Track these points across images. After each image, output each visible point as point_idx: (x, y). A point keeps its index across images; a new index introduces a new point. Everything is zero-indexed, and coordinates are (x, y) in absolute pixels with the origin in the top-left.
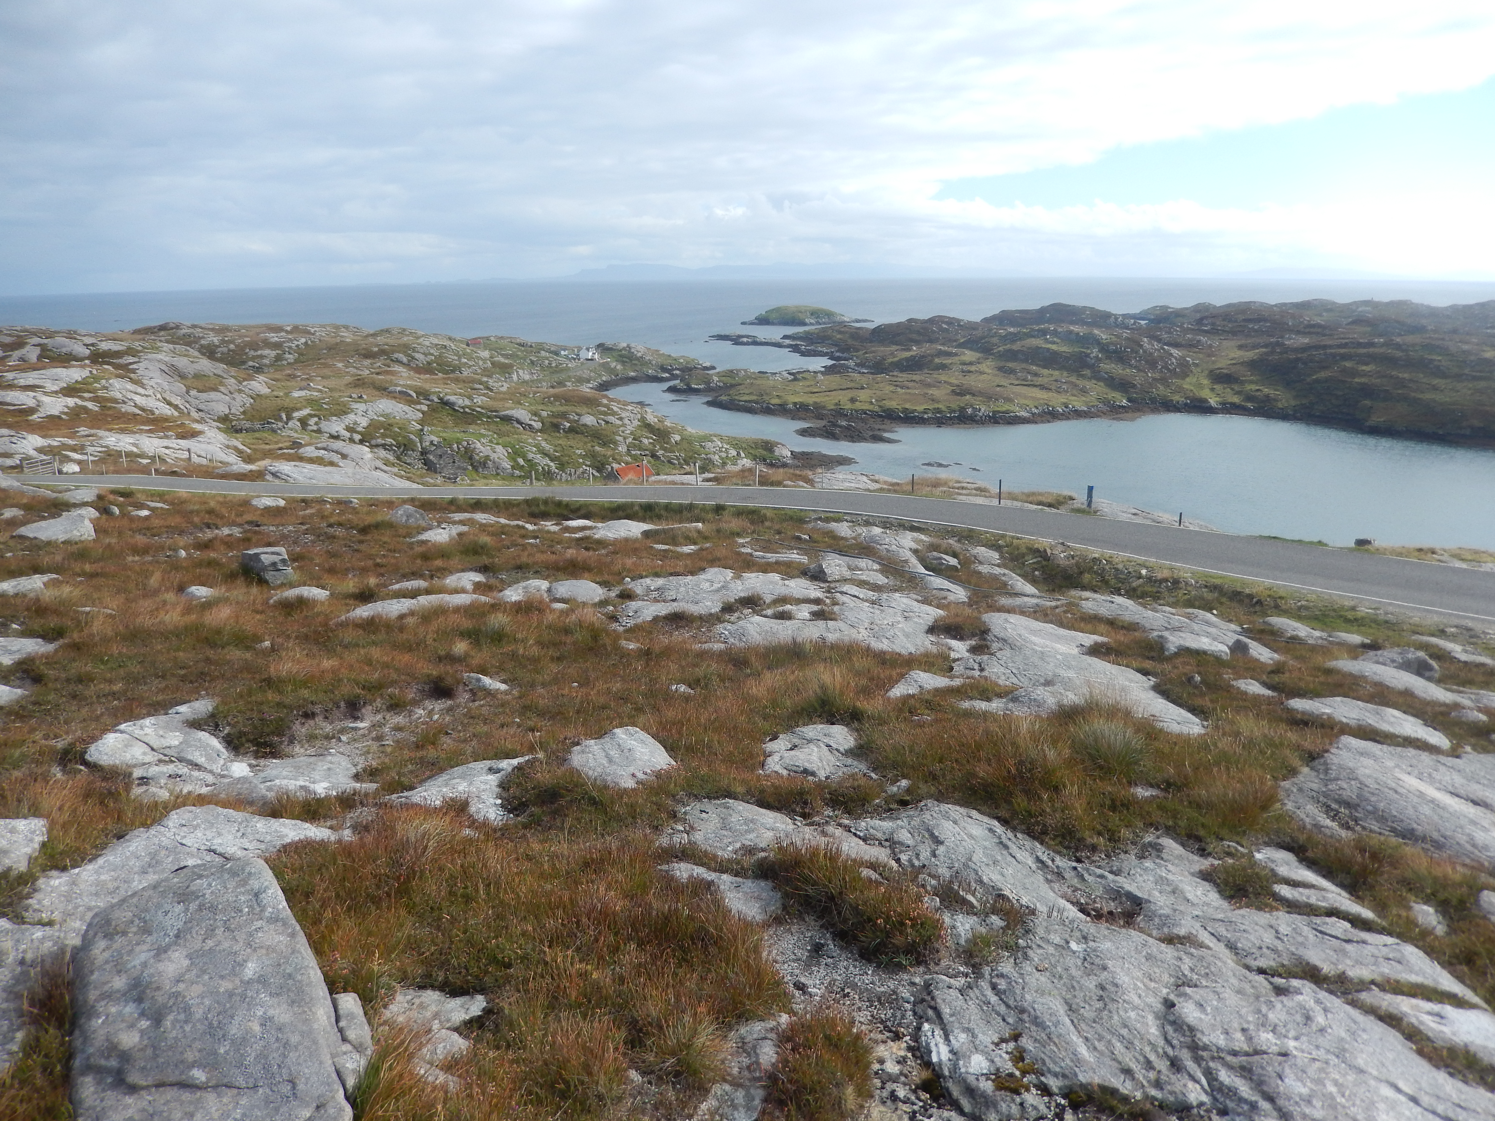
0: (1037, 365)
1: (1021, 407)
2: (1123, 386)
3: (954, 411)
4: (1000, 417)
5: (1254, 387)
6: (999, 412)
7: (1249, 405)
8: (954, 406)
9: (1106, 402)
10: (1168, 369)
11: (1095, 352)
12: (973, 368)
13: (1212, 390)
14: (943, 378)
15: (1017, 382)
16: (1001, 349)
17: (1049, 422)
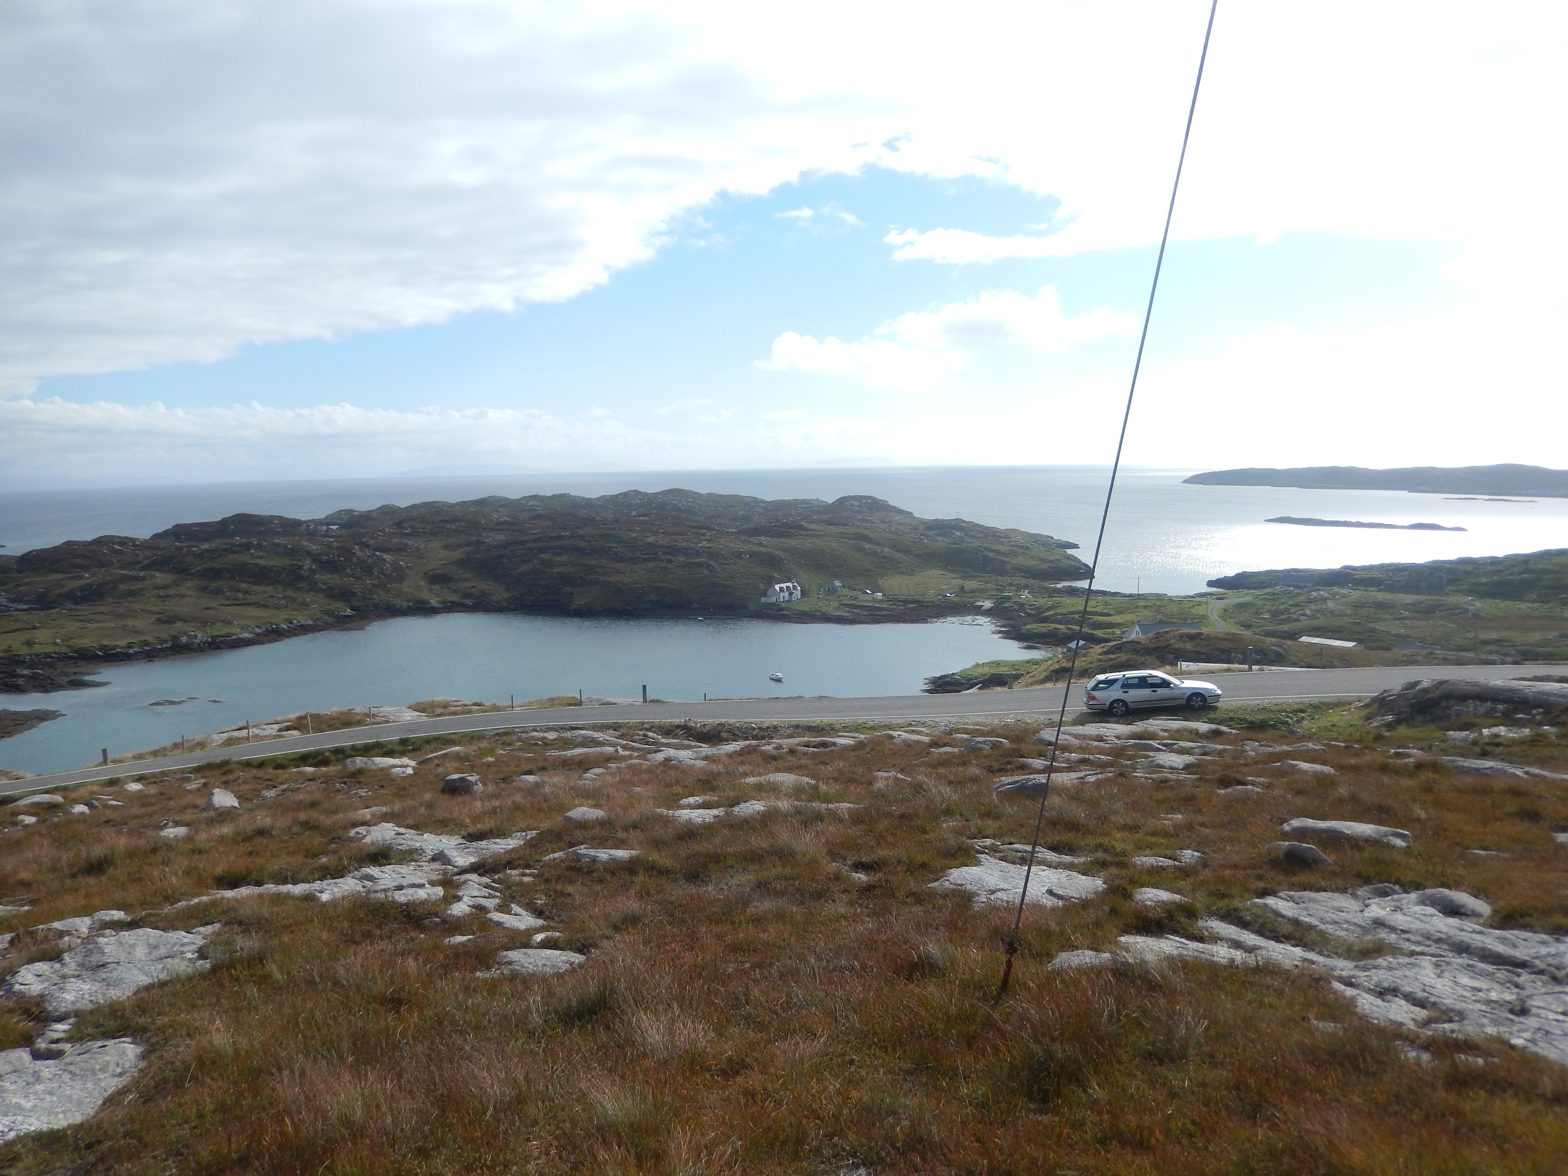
0: (248, 582)
1: (242, 628)
2: (345, 595)
3: (165, 641)
4: (221, 642)
5: (469, 584)
6: (219, 636)
7: (469, 602)
8: (164, 635)
9: (330, 614)
10: (385, 575)
11: (307, 564)
12: (171, 592)
13: (431, 590)
14: (137, 606)
15: (227, 603)
16: (199, 568)
17: (277, 641)
